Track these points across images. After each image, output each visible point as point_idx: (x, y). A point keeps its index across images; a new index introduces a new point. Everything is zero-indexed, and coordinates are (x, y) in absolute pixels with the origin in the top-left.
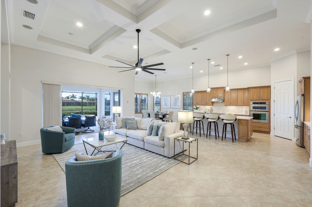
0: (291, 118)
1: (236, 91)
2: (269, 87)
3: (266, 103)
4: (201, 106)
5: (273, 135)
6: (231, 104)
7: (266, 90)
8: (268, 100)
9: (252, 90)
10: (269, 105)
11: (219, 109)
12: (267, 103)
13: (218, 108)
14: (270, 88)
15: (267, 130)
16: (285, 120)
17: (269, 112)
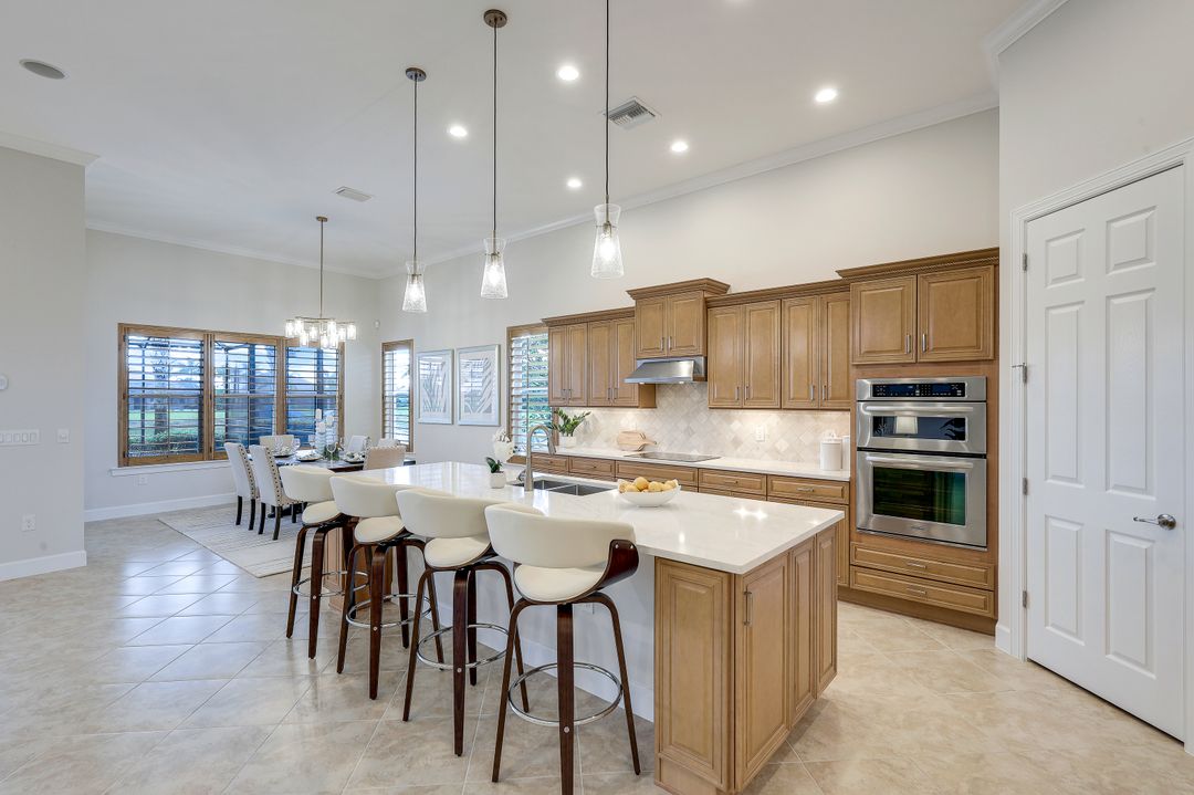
0: (1170, 524)
1: (774, 304)
2: (986, 260)
3: (961, 386)
4: (593, 411)
5: (1018, 655)
6: (745, 399)
7: (962, 287)
8: (983, 367)
9: (866, 290)
10: (990, 403)
11: (689, 432)
12: (973, 383)
13: (683, 425)
14: (997, 266)
15: (971, 602)
16: (1114, 538)
17: (987, 456)
